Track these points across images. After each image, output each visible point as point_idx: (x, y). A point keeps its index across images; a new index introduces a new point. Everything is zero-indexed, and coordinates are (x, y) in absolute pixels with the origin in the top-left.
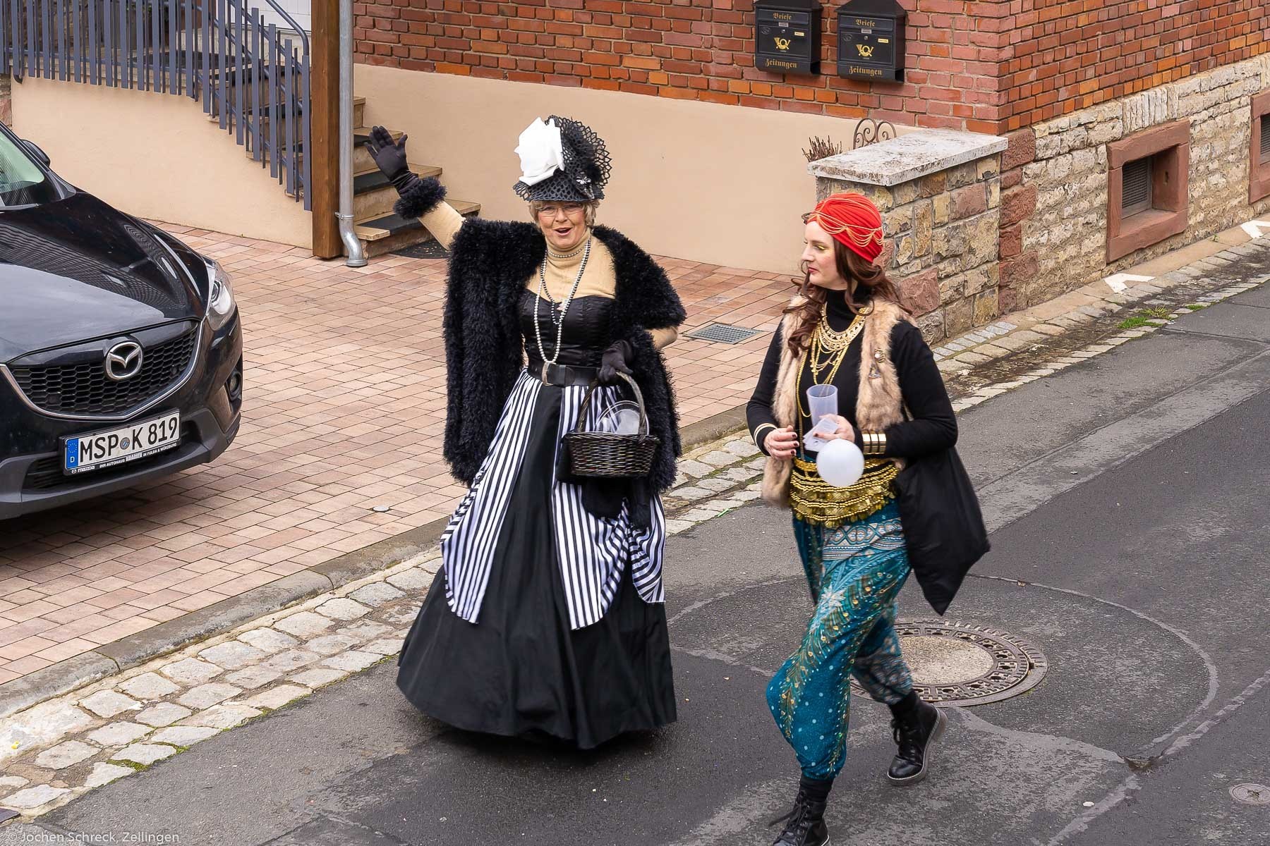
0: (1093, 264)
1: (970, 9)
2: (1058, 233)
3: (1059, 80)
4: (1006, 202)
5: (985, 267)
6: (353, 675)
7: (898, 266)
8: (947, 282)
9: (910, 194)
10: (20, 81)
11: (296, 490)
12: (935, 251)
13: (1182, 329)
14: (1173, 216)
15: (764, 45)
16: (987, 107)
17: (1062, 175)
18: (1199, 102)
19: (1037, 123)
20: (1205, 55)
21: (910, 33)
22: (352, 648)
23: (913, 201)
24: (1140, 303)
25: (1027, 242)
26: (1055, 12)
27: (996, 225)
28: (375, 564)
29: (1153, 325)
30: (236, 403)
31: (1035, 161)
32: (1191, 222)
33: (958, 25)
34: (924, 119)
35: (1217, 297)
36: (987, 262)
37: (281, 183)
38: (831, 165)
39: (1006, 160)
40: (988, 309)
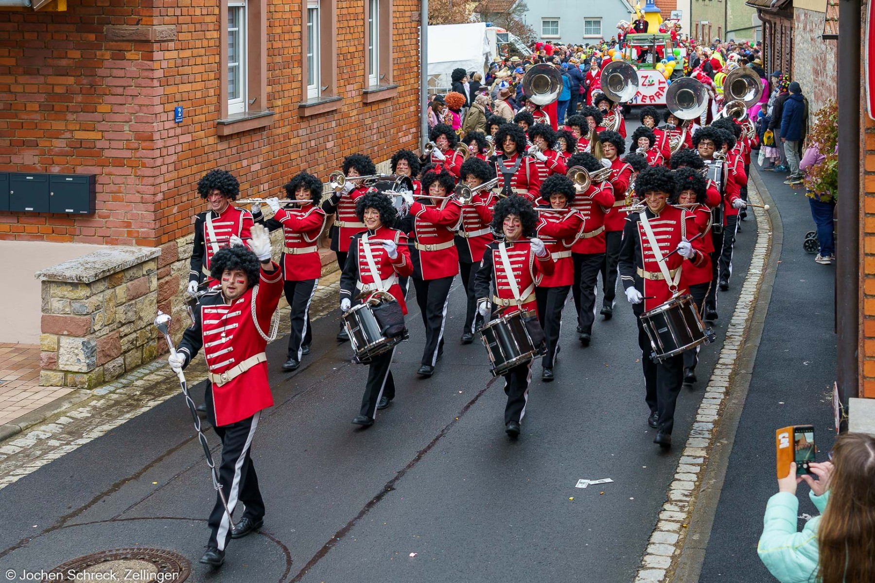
1: (136, 172)
3: (191, 213)
4: (161, 286)
5: (149, 328)
7: (95, 331)
8: (125, 339)
9: (101, 286)
12: (118, 320)
16: (147, 230)
19: (179, 238)
21: (99, 188)
23: (103, 291)
25: (176, 310)
26: (188, 171)
27: (155, 301)
31: (178, 261)
33: (129, 181)
34: (109, 240)
36: (151, 324)
38: (50, 273)
39: (160, 261)
40: (151, 352)
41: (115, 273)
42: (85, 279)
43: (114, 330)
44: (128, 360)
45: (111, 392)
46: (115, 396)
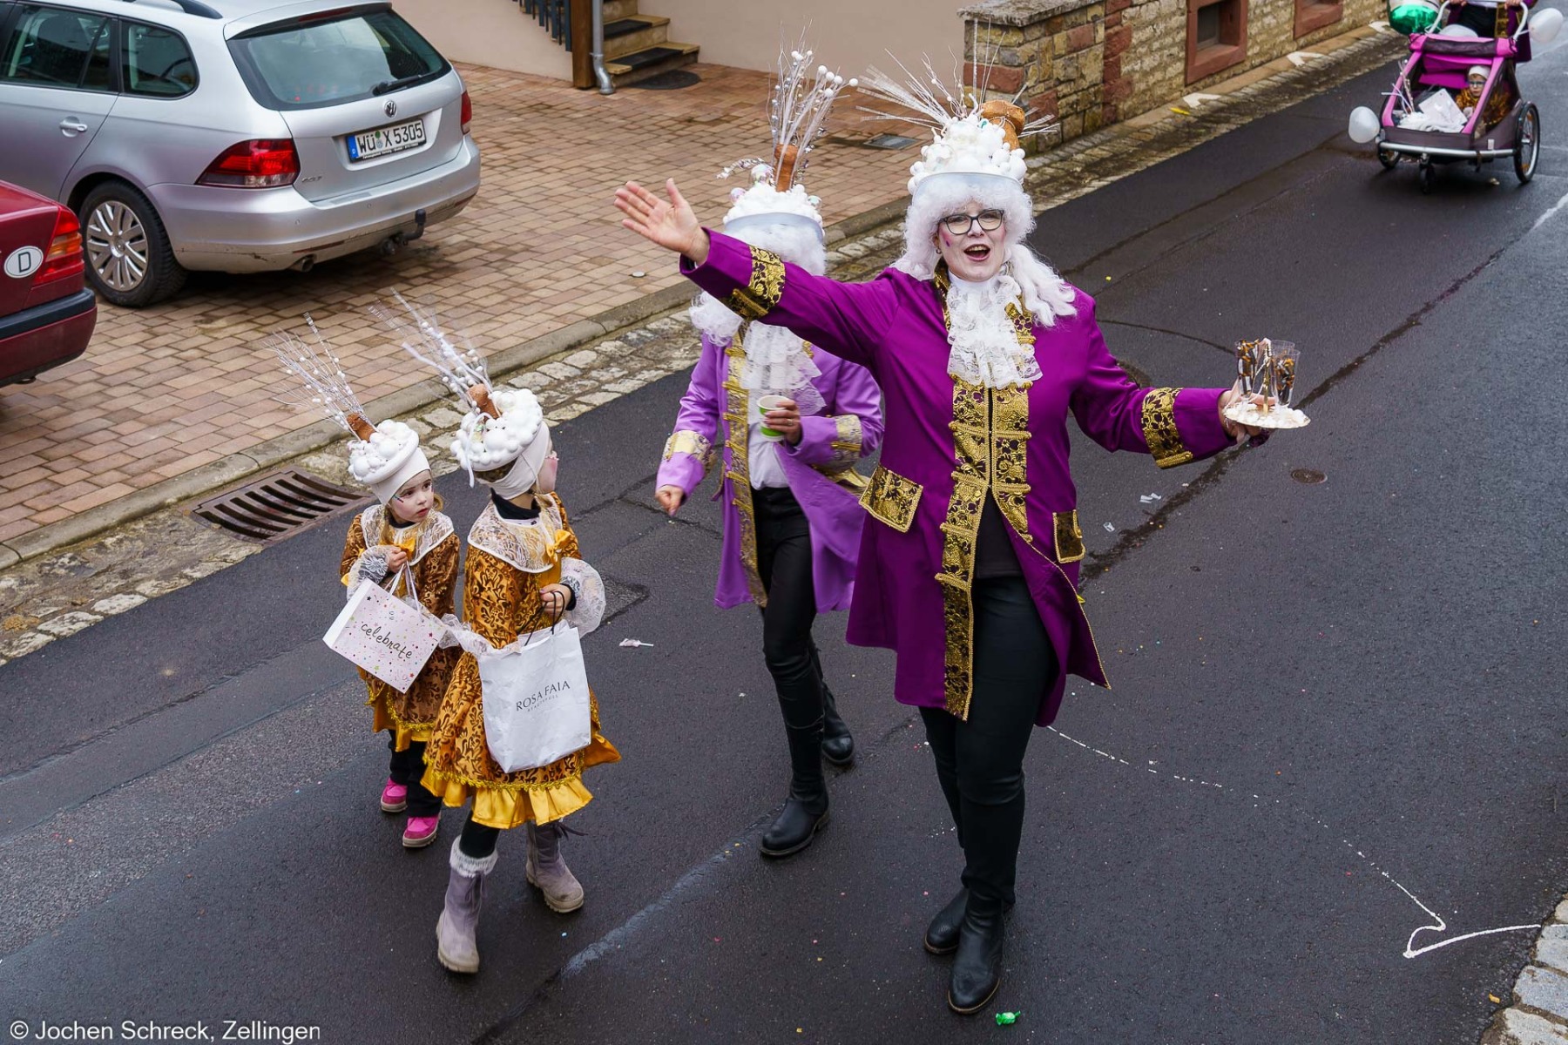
0: (1174, 86)
2: (1149, 62)
4: (1108, 38)
5: (1093, 89)
7: (1027, 88)
8: (1064, 101)
9: (1036, 32)
12: (1055, 77)
14: (1234, 49)
17: (1152, 17)
23: (1039, 38)
24: (1210, 115)
25: (1125, 69)
27: (1101, 56)
31: (1132, 6)
32: (1249, 53)
36: (1095, 85)
37: (547, 30)
38: (975, 11)
39: (1109, 6)
40: (1095, 121)
41: (1054, 17)
42: (1017, 21)
43: (1049, 88)
44: (1067, 128)
45: (1045, 165)
46: (1050, 171)
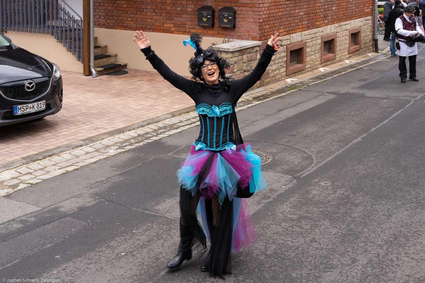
0: (283, 76)
1: (252, 9)
2: (274, 67)
3: (274, 29)
6: (91, 163)
7: (234, 72)
9: (237, 54)
10: (6, 32)
11: (77, 124)
12: (243, 69)
13: (305, 90)
14: (302, 65)
15: (200, 20)
16: (256, 34)
18: (309, 37)
20: (310, 25)
22: (91, 158)
23: (238, 56)
24: (295, 85)
28: (98, 139)
29: (298, 89)
30: (61, 101)
32: (307, 67)
33: (249, 13)
34: (240, 38)
35: (313, 83)
39: (261, 47)
41: (243, 49)
43: (242, 72)
